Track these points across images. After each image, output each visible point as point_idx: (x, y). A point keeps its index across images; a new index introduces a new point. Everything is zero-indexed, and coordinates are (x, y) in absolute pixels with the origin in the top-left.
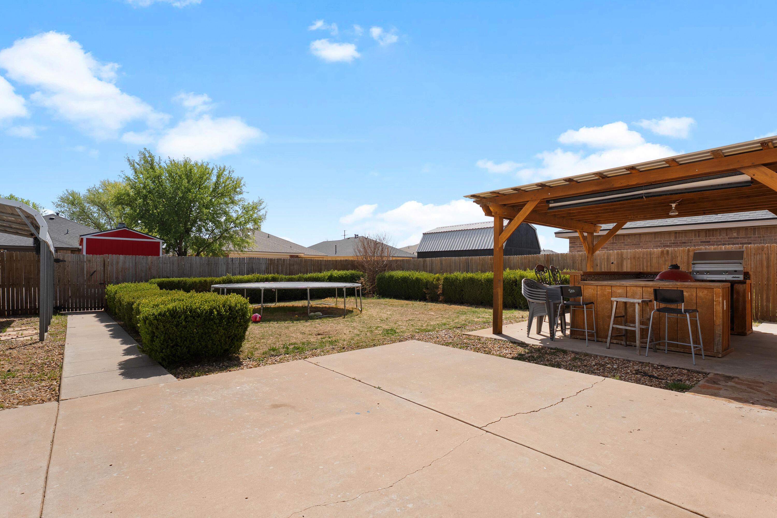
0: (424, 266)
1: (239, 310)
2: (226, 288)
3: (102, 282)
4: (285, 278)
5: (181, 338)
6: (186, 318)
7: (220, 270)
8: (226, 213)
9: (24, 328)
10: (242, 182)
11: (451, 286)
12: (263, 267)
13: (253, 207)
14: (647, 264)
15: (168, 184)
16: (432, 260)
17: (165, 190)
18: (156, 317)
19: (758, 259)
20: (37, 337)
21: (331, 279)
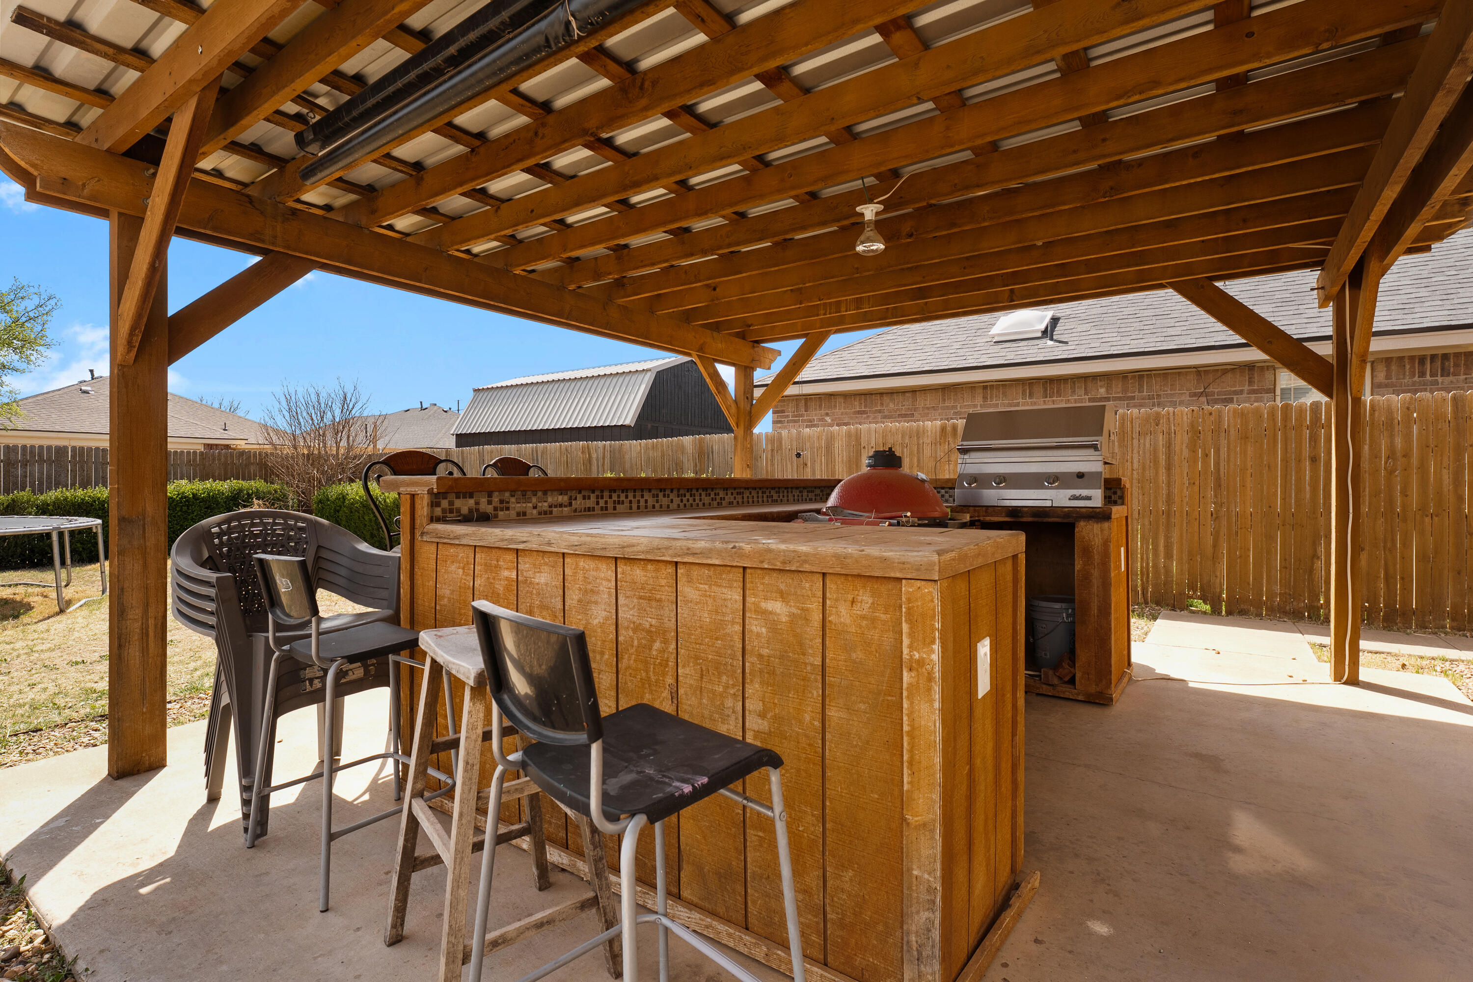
14: (911, 460)
19: (1148, 445)
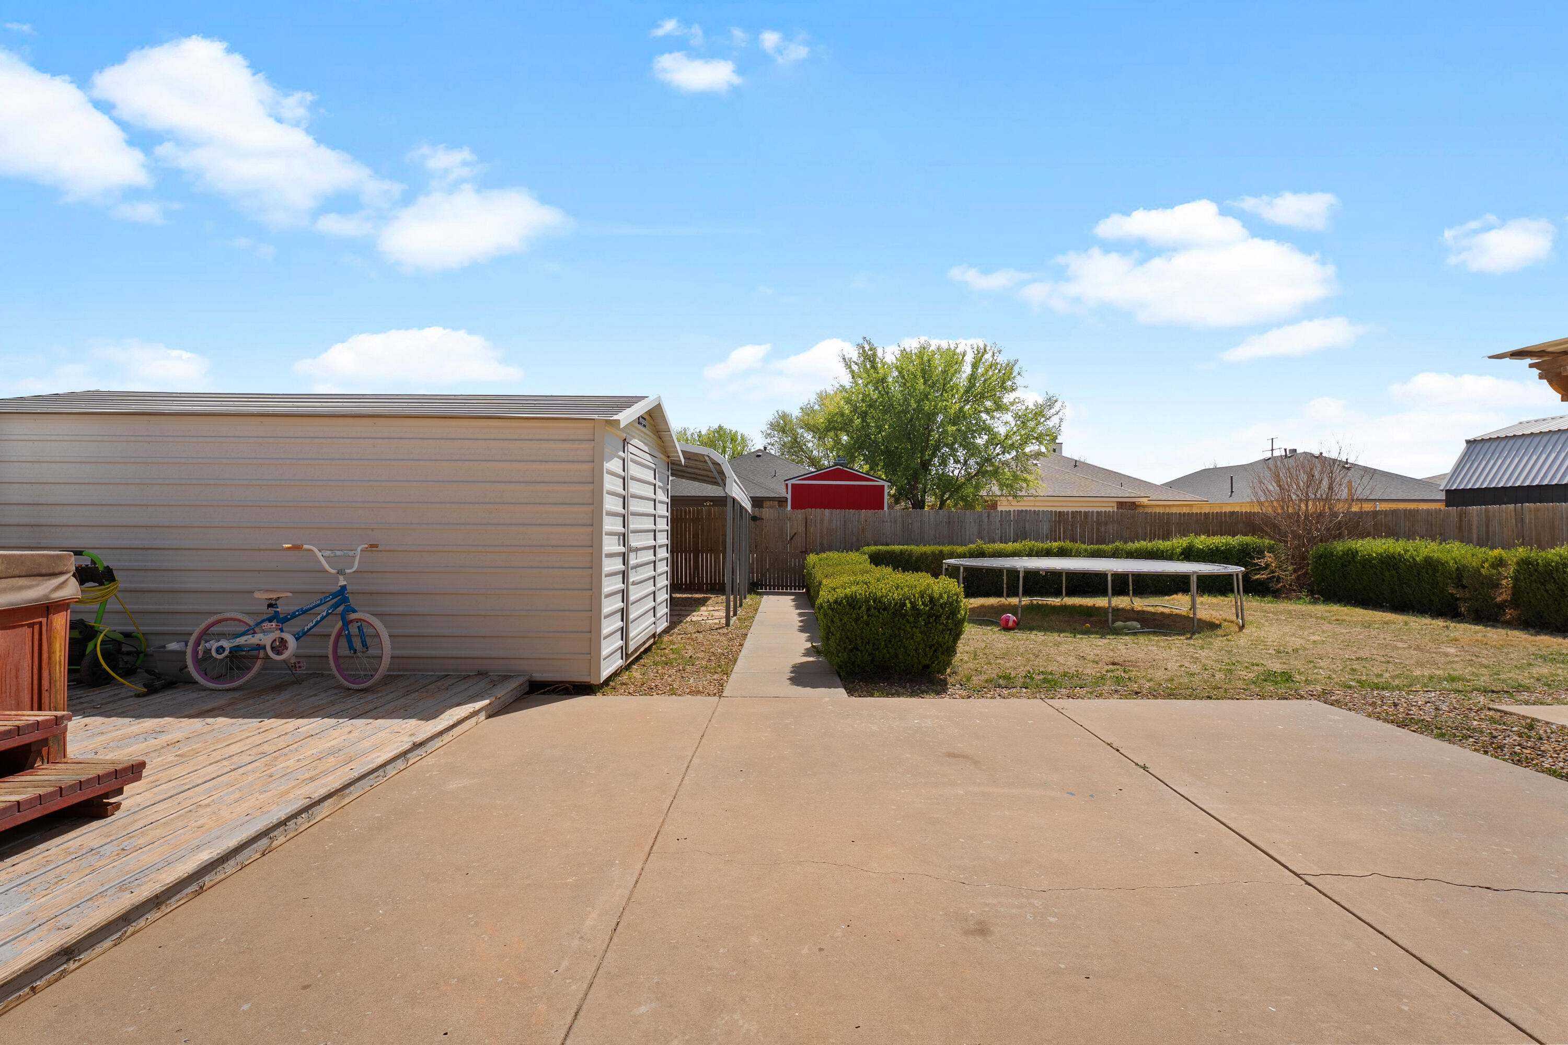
0: (1460, 528)
1: (946, 603)
2: (962, 565)
3: (804, 550)
4: (1086, 550)
5: (862, 639)
6: (868, 609)
7: (967, 532)
8: (988, 430)
9: (716, 608)
10: (1016, 369)
11: (1542, 584)
12: (1045, 528)
13: (1036, 413)
15: (895, 389)
16: (1487, 511)
17: (892, 399)
18: (830, 605)
20: (723, 621)
21: (1189, 555)
